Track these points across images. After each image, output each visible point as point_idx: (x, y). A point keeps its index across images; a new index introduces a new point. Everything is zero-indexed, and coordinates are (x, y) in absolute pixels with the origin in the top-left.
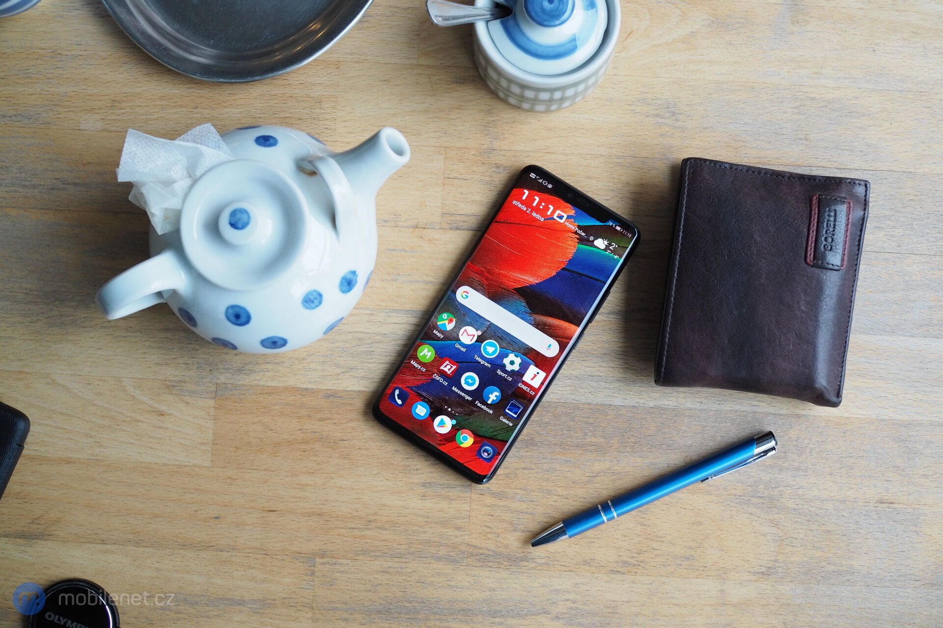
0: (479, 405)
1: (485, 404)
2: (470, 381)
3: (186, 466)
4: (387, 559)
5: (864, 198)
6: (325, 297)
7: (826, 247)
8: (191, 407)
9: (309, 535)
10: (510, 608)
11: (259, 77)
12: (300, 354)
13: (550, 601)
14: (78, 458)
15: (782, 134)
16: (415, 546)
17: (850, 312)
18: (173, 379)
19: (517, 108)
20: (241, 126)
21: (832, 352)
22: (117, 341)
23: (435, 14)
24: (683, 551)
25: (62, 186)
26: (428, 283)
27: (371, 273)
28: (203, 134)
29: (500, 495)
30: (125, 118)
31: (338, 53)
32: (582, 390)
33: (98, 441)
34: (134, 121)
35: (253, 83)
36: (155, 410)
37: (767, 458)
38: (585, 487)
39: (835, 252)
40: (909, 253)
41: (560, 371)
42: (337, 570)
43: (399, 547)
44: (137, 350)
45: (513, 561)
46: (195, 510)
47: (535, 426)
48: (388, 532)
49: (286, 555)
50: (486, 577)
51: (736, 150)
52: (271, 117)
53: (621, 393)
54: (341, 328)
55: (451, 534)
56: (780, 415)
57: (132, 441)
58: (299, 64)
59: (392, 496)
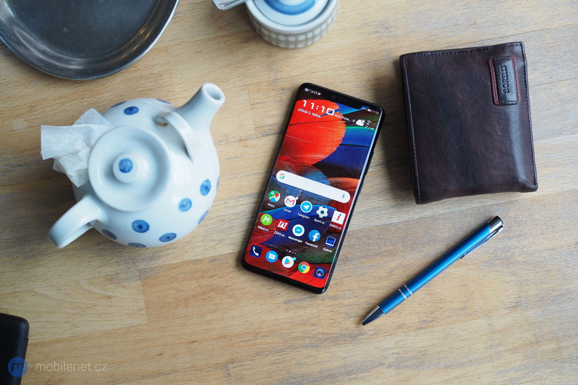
0: (308, 244)
1: (312, 242)
2: (298, 230)
3: (133, 327)
4: (274, 355)
5: (522, 53)
6: (193, 202)
7: (505, 91)
8: (127, 288)
9: (221, 351)
10: (359, 367)
11: (118, 70)
12: (187, 239)
13: (383, 357)
14: (64, 338)
15: (460, 25)
16: (289, 343)
17: (530, 129)
18: (111, 274)
19: (286, 49)
20: (113, 104)
21: (524, 157)
22: (70, 259)
23: (218, 3)
24: (459, 305)
25: (11, 169)
26: (257, 174)
27: (219, 177)
28: (90, 116)
29: (335, 298)
30: (40, 116)
31: (164, 42)
32: (371, 219)
33: (74, 324)
34: (46, 117)
35: (115, 74)
36: (105, 296)
37: (499, 233)
38: (387, 279)
39: (512, 93)
40: (558, 81)
41: (354, 210)
42: (244, 369)
43: (279, 345)
44: (84, 261)
45: (354, 337)
46: (145, 353)
47: (347, 248)
48: (270, 338)
49: (210, 367)
50: (339, 351)
51: (432, 42)
52: (132, 93)
53: (396, 214)
54: (209, 216)
55: (309, 329)
56: (501, 204)
57: (96, 319)
58: (141, 55)
59: (267, 314)
